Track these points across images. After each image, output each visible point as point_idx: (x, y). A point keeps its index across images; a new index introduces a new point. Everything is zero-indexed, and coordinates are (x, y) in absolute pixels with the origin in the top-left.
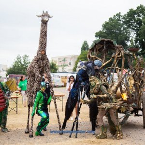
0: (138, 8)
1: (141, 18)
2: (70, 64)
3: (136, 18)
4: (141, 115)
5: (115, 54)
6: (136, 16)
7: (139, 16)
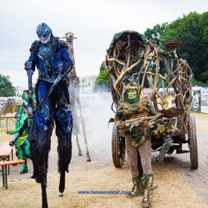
0: (155, 27)
1: (158, 37)
2: (89, 84)
3: (153, 37)
4: (186, 152)
5: (145, 53)
6: (153, 35)
7: (156, 35)
